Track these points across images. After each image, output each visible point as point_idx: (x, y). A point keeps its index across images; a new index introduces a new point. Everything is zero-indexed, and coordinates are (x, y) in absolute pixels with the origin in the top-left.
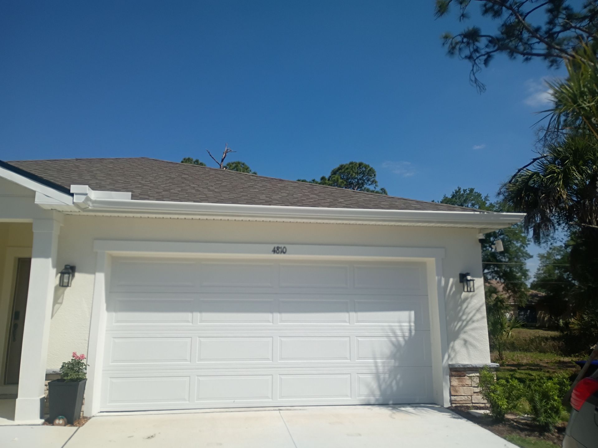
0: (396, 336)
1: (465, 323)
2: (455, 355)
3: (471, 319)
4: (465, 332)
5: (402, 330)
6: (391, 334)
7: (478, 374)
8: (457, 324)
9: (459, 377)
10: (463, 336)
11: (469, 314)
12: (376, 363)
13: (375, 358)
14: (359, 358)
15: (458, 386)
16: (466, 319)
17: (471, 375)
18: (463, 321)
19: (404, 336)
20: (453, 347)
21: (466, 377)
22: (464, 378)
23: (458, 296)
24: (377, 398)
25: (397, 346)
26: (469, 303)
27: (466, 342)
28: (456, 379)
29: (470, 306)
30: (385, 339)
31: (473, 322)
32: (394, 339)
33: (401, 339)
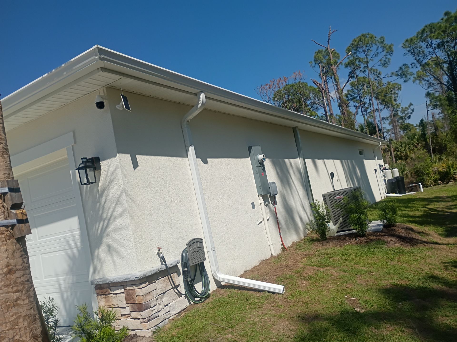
0: (71, 248)
1: (106, 222)
2: (102, 266)
3: (111, 215)
4: (108, 235)
5: (74, 240)
6: (67, 247)
7: (122, 291)
8: (99, 224)
9: (105, 296)
10: (106, 240)
11: (109, 209)
12: (58, 281)
13: (57, 275)
14: (46, 277)
15: (106, 307)
16: (107, 217)
17: (116, 292)
18: (104, 220)
19: (77, 247)
20: (98, 257)
21: (111, 295)
22: (110, 297)
23: (95, 190)
24: (65, 318)
25: (72, 258)
26: (107, 196)
27: (109, 247)
28: (102, 299)
29: (109, 198)
30: (62, 253)
31: (115, 218)
32: (69, 251)
33: (75, 250)
